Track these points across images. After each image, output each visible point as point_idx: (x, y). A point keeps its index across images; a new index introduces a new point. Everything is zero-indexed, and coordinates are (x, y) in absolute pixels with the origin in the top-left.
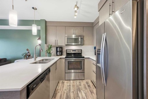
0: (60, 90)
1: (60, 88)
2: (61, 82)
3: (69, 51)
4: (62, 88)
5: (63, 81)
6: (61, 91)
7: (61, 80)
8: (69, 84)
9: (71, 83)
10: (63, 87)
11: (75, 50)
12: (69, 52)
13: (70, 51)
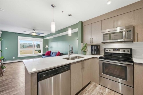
0: (88, 91)
1: (89, 89)
2: (94, 84)
3: (108, 49)
4: (91, 90)
5: (96, 84)
6: (89, 93)
7: (95, 82)
8: (101, 91)
9: (105, 91)
10: (93, 90)
11: (118, 50)
12: (108, 52)
13: (110, 50)
